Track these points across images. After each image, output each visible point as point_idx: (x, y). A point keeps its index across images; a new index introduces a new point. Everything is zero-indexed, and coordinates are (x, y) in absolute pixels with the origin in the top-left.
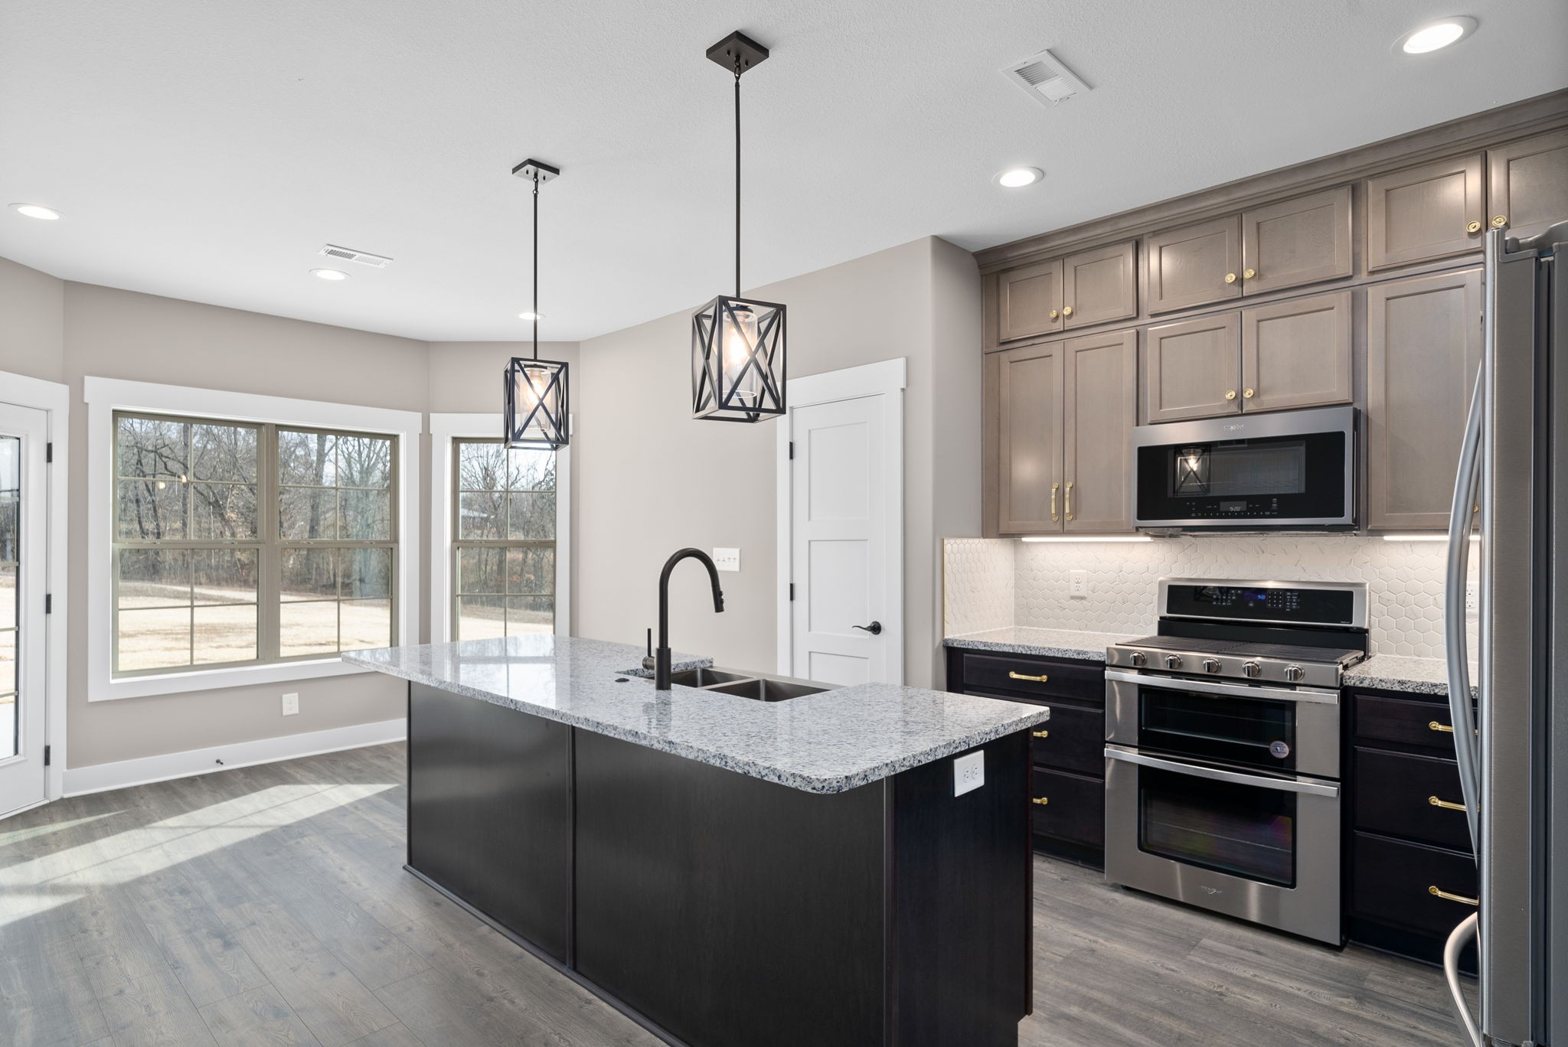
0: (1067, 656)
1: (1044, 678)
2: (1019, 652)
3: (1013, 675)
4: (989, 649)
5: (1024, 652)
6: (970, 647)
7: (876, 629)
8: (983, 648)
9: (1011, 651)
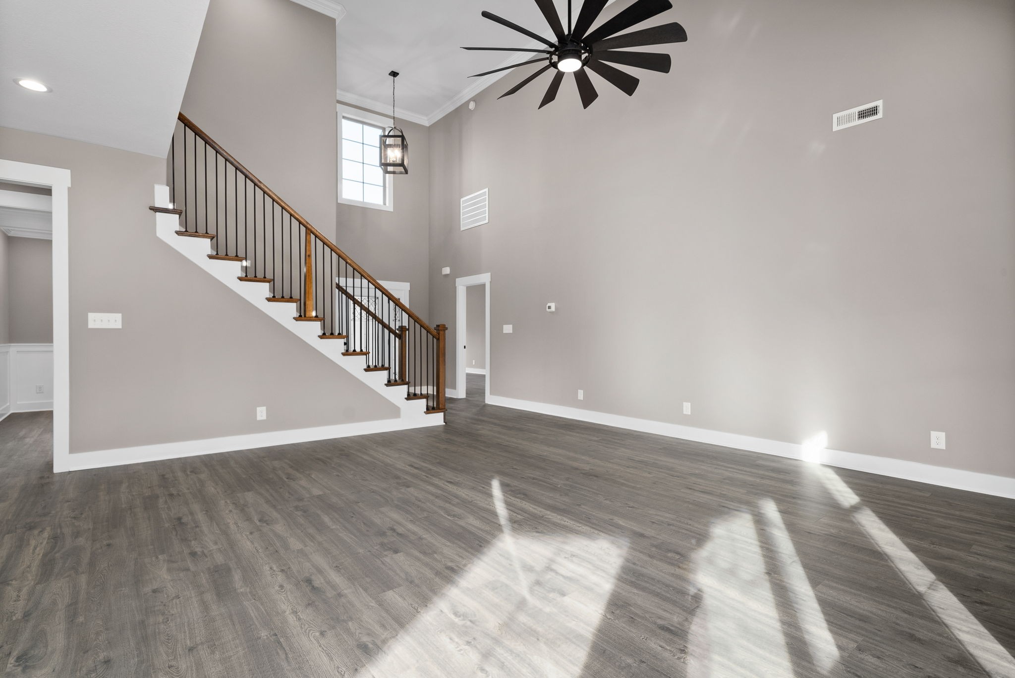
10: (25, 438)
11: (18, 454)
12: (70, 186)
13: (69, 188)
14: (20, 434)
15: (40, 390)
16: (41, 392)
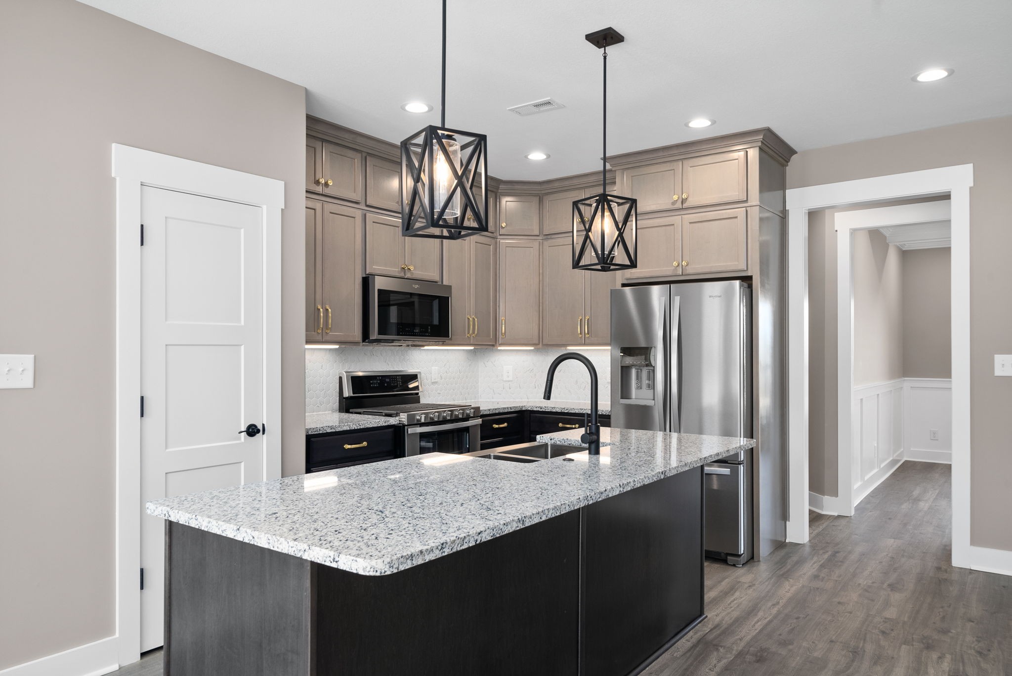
0: (380, 425)
1: (365, 444)
2: (353, 428)
3: (347, 446)
4: (334, 431)
5: (356, 428)
6: (321, 432)
7: (252, 431)
8: (330, 431)
9: (348, 429)
10: (919, 500)
11: (912, 523)
12: (972, 185)
13: (970, 188)
14: (914, 493)
15: (934, 436)
16: (936, 438)
